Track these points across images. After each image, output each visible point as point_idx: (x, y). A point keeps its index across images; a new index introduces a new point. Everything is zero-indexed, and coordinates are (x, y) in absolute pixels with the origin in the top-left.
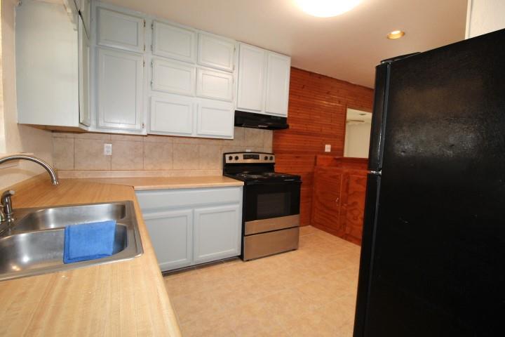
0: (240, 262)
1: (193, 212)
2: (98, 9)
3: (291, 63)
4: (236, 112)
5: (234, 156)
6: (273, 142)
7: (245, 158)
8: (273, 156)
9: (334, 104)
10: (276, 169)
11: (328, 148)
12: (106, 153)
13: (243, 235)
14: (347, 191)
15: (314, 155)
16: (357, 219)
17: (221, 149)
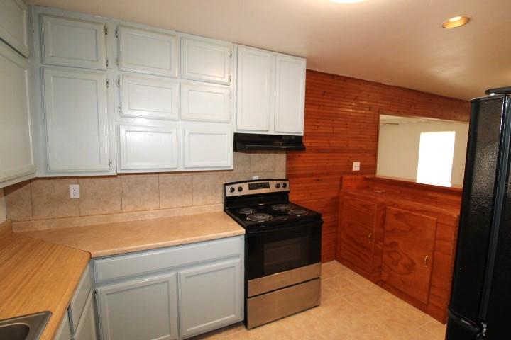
0: (243, 330)
1: (177, 275)
2: (40, 16)
3: (307, 65)
4: (236, 135)
5: (236, 187)
6: (287, 164)
7: (251, 188)
8: (287, 183)
9: (363, 112)
10: (292, 198)
11: (356, 166)
12: (72, 196)
13: (246, 297)
14: (383, 225)
15: (339, 177)
16: (397, 265)
17: (220, 179)
